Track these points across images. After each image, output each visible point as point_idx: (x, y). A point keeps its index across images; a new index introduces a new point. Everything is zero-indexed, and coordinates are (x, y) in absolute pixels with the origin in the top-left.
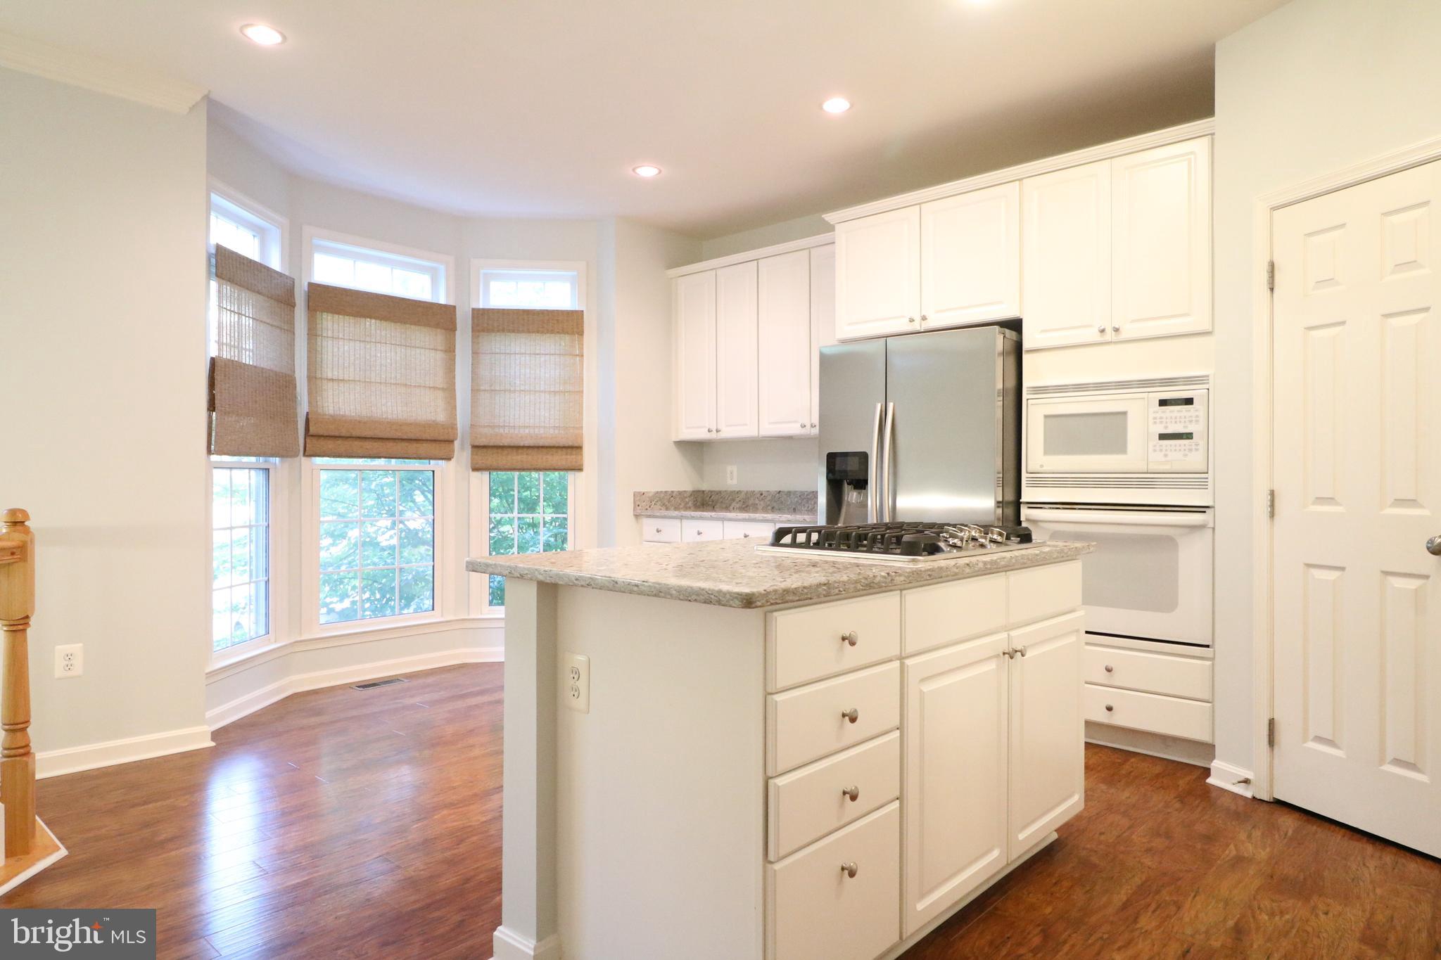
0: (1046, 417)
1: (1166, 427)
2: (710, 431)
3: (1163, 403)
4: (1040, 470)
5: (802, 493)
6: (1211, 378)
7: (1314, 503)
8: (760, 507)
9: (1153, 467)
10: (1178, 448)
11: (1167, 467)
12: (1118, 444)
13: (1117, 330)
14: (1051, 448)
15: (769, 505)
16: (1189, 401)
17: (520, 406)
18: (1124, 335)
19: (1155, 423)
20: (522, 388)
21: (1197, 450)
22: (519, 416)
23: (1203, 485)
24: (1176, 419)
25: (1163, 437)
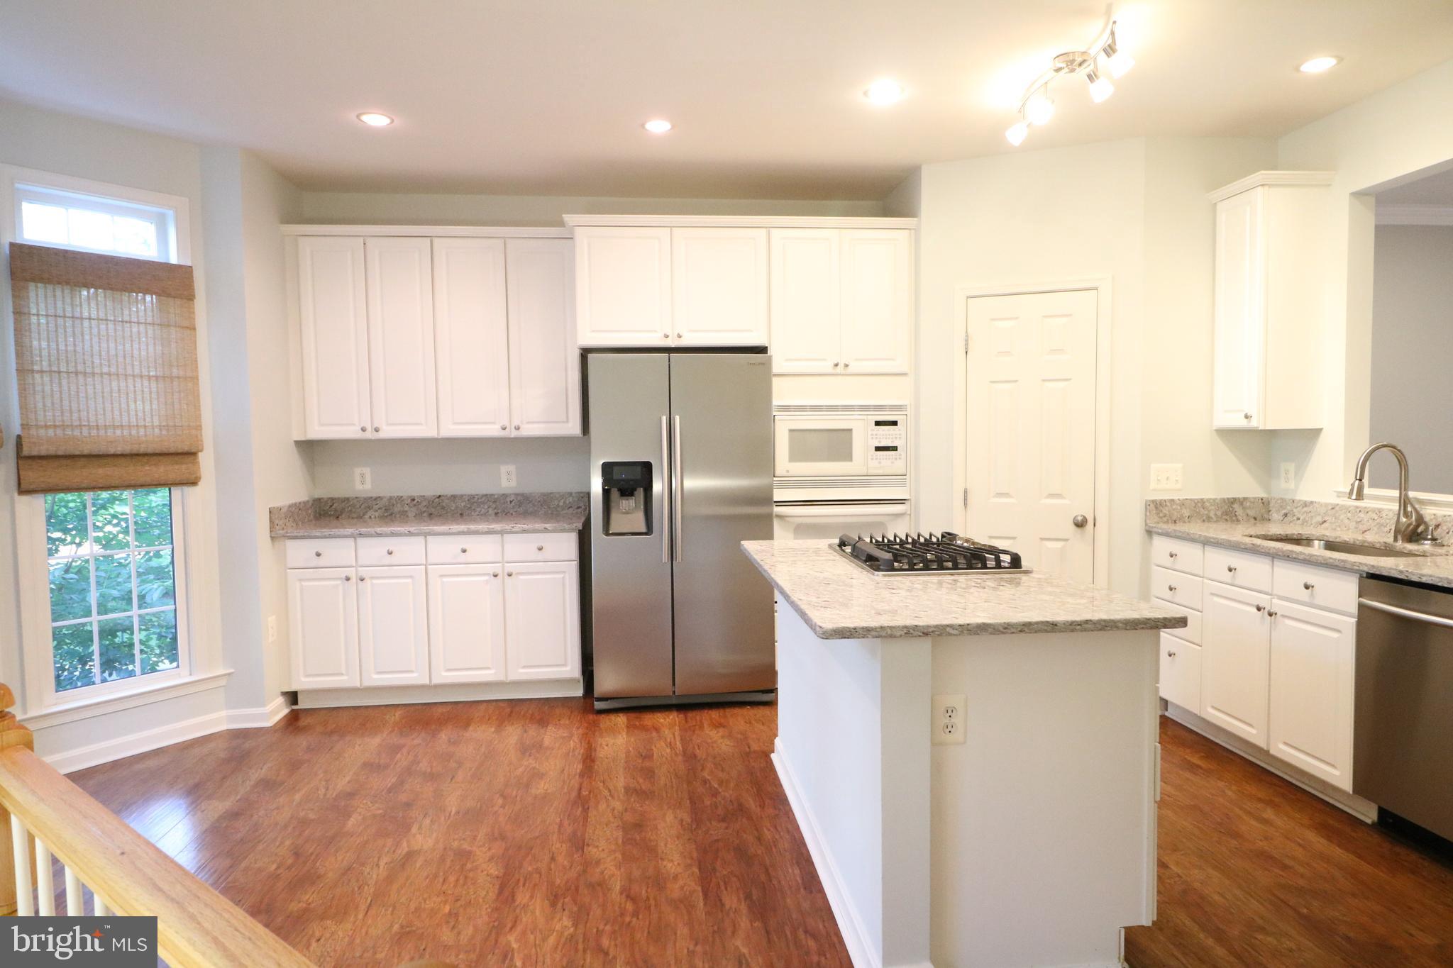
0: (791, 431)
1: (880, 442)
2: (363, 430)
3: (878, 423)
4: (786, 474)
5: (472, 497)
6: (908, 407)
7: (994, 497)
8: (411, 514)
9: (871, 472)
10: (885, 457)
11: (881, 472)
12: (847, 456)
13: (846, 366)
14: (795, 456)
15: (424, 512)
16: (895, 423)
17: (103, 397)
18: (850, 370)
19: (872, 438)
20: (105, 370)
21: (900, 458)
22: (104, 410)
23: (903, 484)
24: (886, 436)
25: (878, 449)
